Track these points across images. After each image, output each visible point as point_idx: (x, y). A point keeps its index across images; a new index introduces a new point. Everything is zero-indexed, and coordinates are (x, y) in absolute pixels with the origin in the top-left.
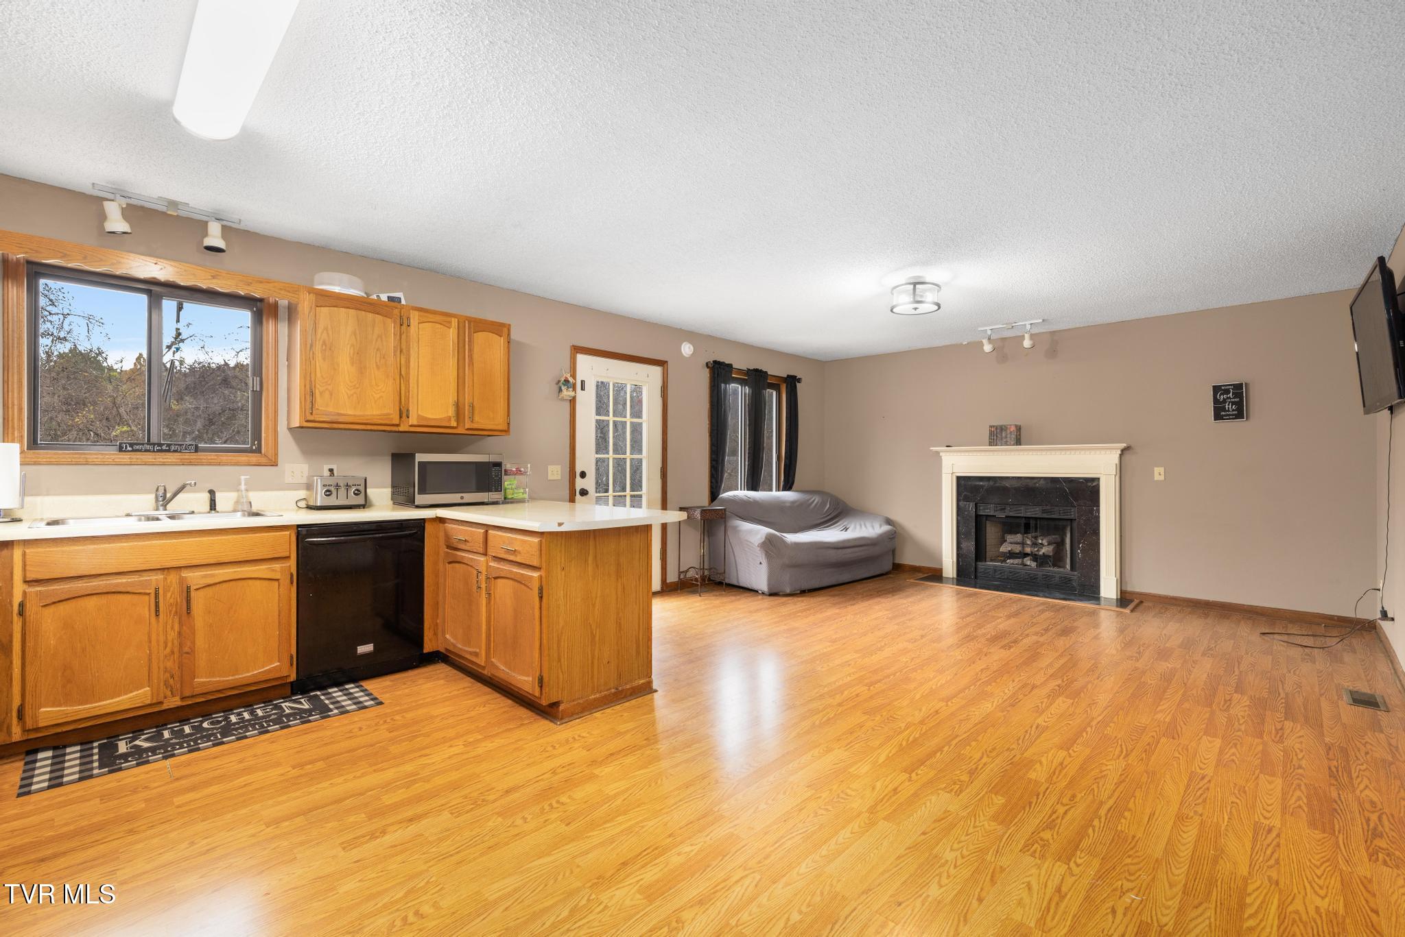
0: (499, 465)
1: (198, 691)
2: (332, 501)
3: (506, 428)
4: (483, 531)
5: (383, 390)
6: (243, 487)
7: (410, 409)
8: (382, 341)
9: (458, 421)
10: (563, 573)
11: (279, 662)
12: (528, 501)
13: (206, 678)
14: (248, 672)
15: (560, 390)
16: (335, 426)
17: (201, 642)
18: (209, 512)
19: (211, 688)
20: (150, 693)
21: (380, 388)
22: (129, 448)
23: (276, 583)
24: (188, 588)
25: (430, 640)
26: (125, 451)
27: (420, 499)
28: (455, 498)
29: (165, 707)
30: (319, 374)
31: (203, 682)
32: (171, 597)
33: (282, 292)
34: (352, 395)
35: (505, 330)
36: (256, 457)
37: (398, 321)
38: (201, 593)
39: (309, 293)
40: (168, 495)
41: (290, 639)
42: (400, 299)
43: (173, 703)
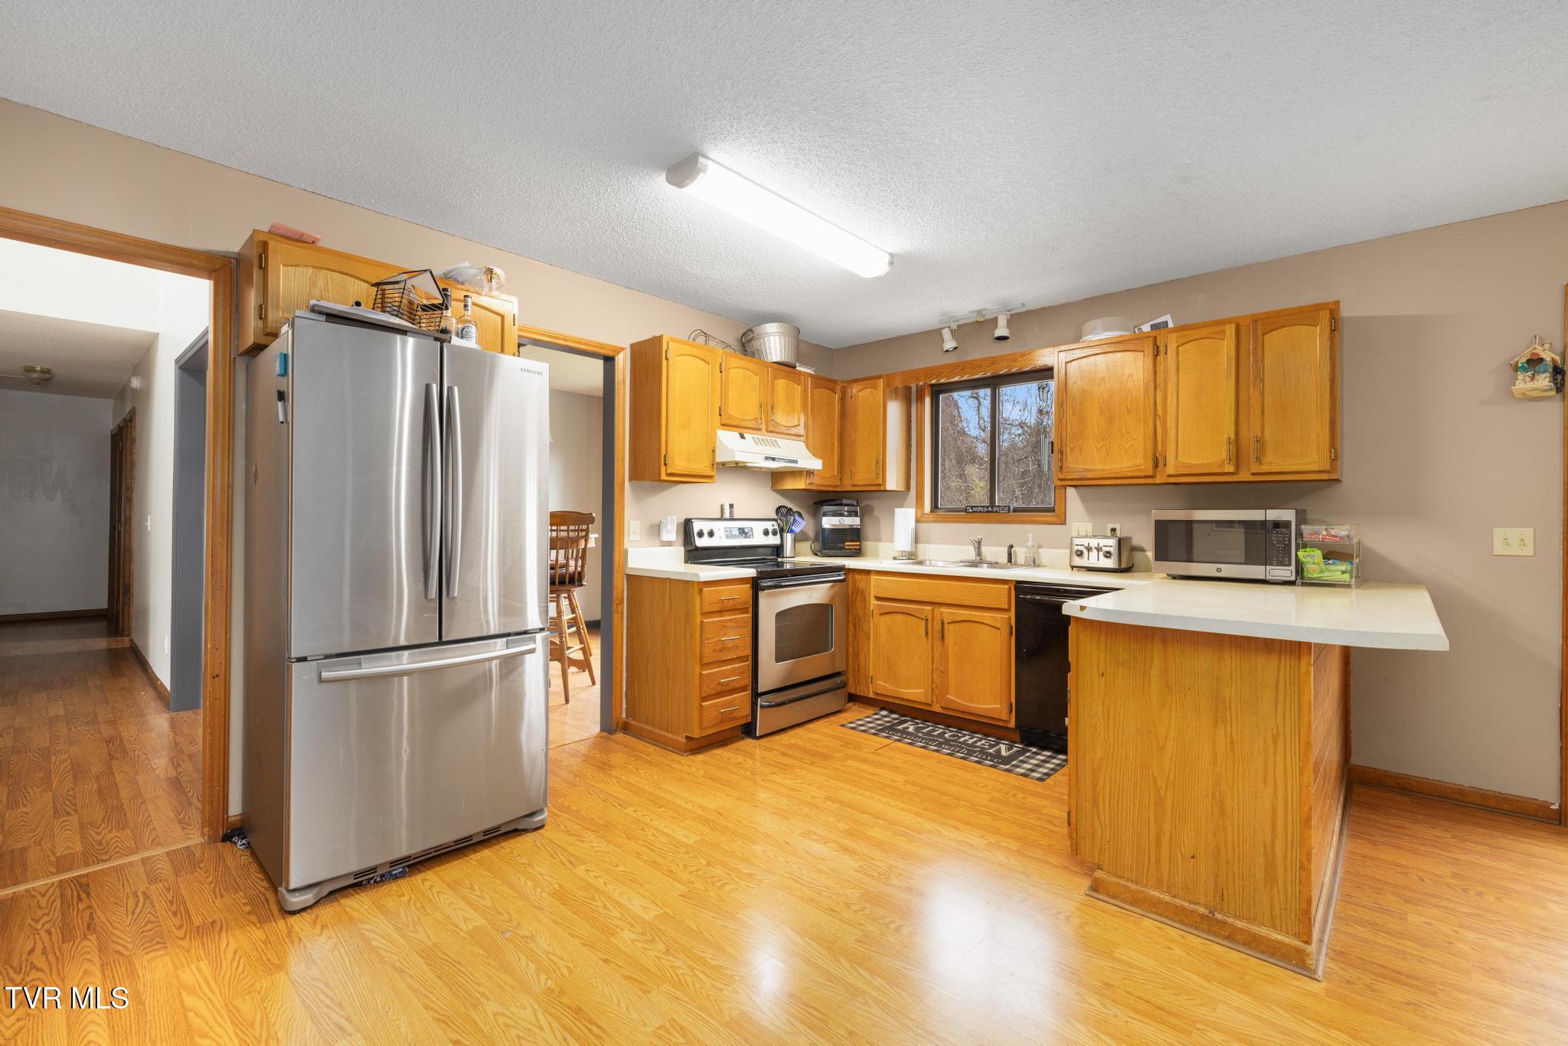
0: (1287, 524)
2: (1084, 562)
5: (1135, 437)
7: (1168, 455)
9: (1237, 465)
10: (1103, 679)
11: (1001, 704)
13: (954, 696)
17: (952, 668)
19: (957, 707)
20: (924, 694)
21: (1131, 435)
22: (970, 510)
23: (1000, 631)
24: (943, 621)
28: (1209, 569)
29: (932, 709)
30: (1068, 431)
31: (952, 700)
32: (935, 625)
34: (1101, 447)
35: (1325, 314)
36: (1049, 517)
37: (1154, 352)
38: (952, 626)
41: (1010, 687)
42: (1167, 322)
43: (937, 708)
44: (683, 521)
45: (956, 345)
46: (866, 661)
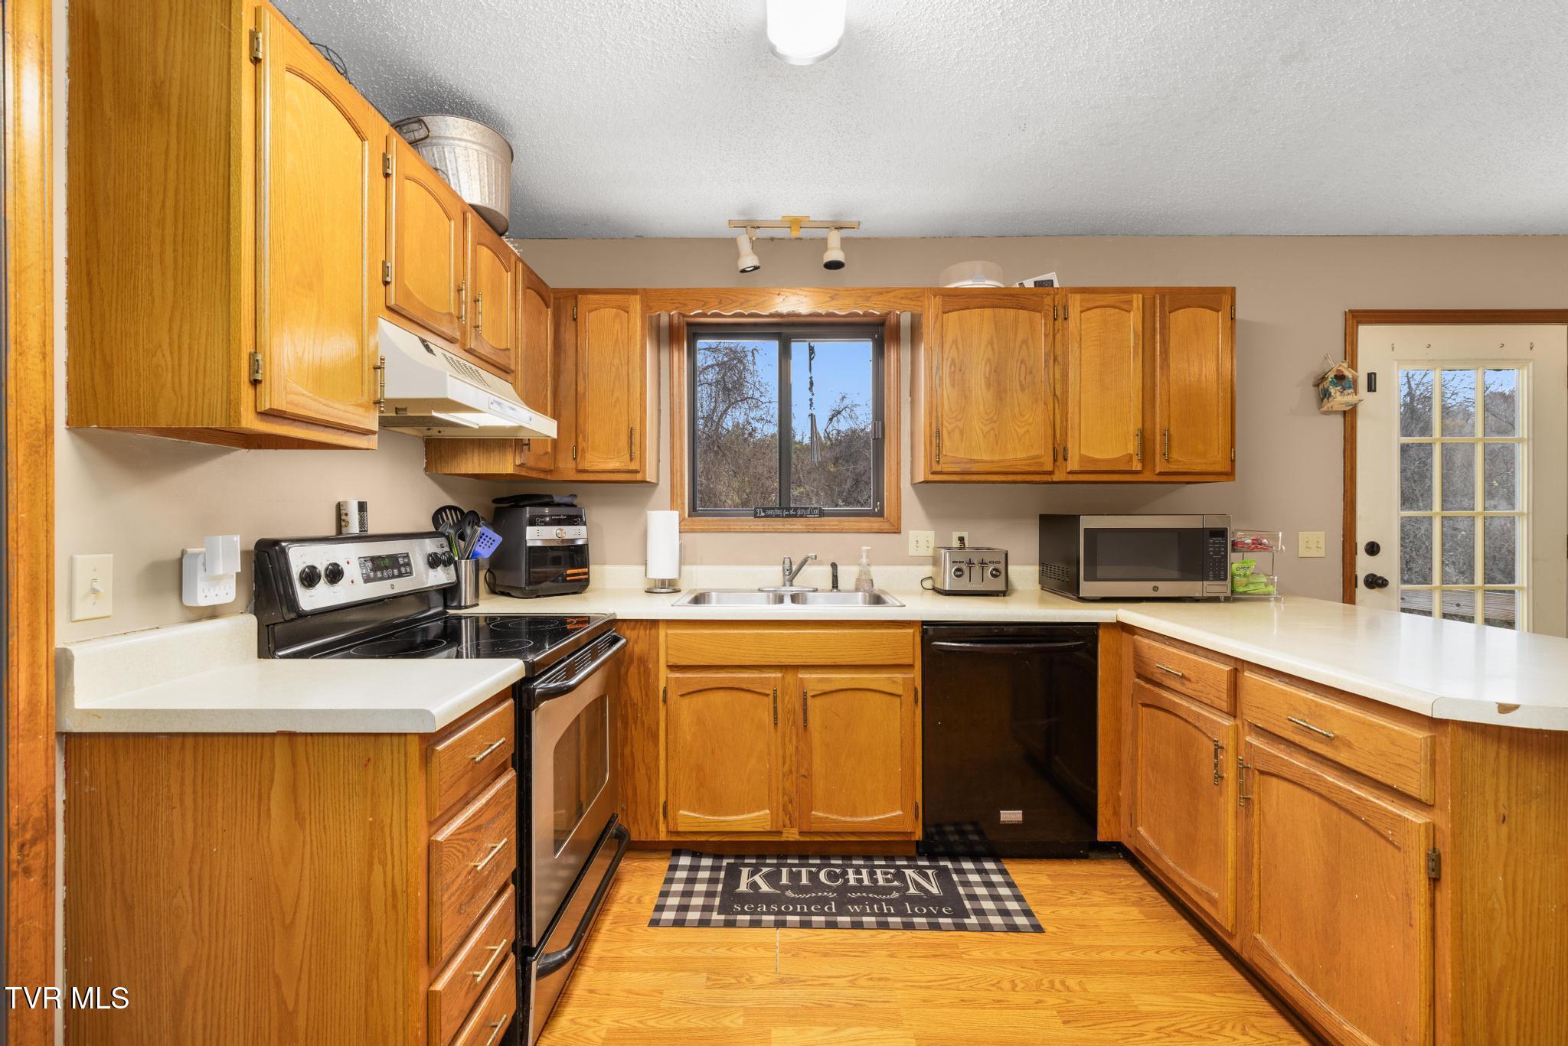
0: (1221, 533)
1: (816, 827)
2: (964, 584)
3: (1228, 469)
4: (1227, 668)
5: (1031, 420)
6: (864, 560)
7: (1069, 446)
8: (1028, 348)
9: (1143, 461)
11: (902, 810)
12: (1277, 600)
13: (824, 812)
14: (867, 815)
15: (1325, 395)
16: (967, 478)
17: (818, 765)
18: (831, 591)
19: (828, 827)
20: (769, 817)
21: (1026, 418)
22: (763, 514)
23: (898, 700)
24: (805, 694)
25: (1108, 822)
26: (759, 517)
27: (1087, 588)
28: (1144, 588)
29: (784, 838)
30: (946, 407)
31: (821, 818)
32: (790, 701)
33: (903, 302)
34: (988, 432)
35: (1226, 299)
36: (878, 522)
37: (1051, 314)
38: (818, 701)
39: (935, 297)
40: (794, 568)
41: (914, 781)
42: (1052, 281)
43: (792, 835)
44: (252, 547)
45: (756, 263)
46: (650, 781)
